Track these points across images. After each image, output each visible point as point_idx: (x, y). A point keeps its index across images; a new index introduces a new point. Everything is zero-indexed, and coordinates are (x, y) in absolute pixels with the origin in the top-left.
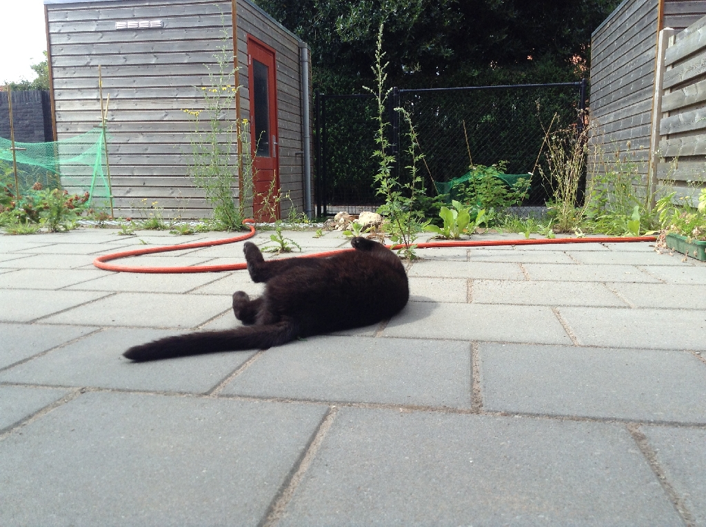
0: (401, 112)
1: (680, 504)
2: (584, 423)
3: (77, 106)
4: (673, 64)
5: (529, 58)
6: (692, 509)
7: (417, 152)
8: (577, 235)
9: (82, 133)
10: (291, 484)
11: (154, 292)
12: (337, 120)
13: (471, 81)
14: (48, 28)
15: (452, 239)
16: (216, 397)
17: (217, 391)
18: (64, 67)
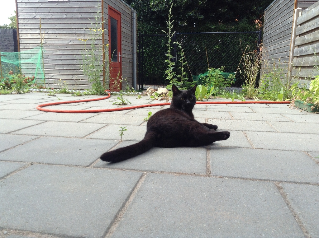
0: (176, 44)
1: (297, 217)
2: (255, 181)
3: (30, 36)
4: (301, 25)
5: (236, 20)
6: (302, 219)
8: (256, 100)
9: (32, 49)
10: (126, 206)
11: (64, 121)
12: (148, 46)
13: (210, 30)
15: (200, 101)
16: (92, 168)
17: (92, 165)
18: (24, 18)
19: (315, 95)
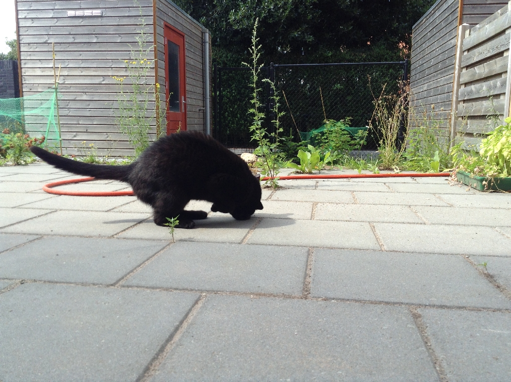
0: (267, 82)
1: (438, 363)
2: (379, 306)
3: (38, 72)
4: (469, 50)
5: (369, 43)
6: (446, 367)
7: (280, 110)
8: (396, 171)
9: (41, 92)
10: (165, 350)
11: (84, 210)
12: (229, 86)
13: (326, 60)
14: (17, 14)
15: (307, 173)
16: (120, 287)
17: (120, 283)
18: (29, 44)
19: (488, 163)
